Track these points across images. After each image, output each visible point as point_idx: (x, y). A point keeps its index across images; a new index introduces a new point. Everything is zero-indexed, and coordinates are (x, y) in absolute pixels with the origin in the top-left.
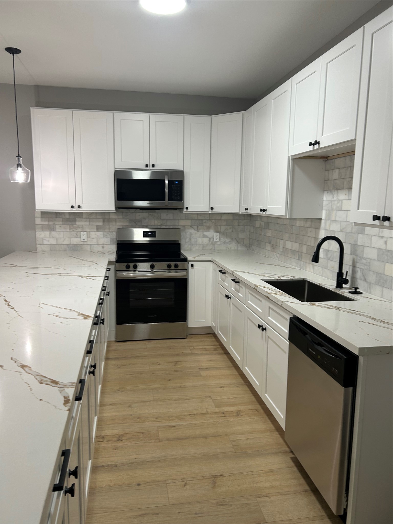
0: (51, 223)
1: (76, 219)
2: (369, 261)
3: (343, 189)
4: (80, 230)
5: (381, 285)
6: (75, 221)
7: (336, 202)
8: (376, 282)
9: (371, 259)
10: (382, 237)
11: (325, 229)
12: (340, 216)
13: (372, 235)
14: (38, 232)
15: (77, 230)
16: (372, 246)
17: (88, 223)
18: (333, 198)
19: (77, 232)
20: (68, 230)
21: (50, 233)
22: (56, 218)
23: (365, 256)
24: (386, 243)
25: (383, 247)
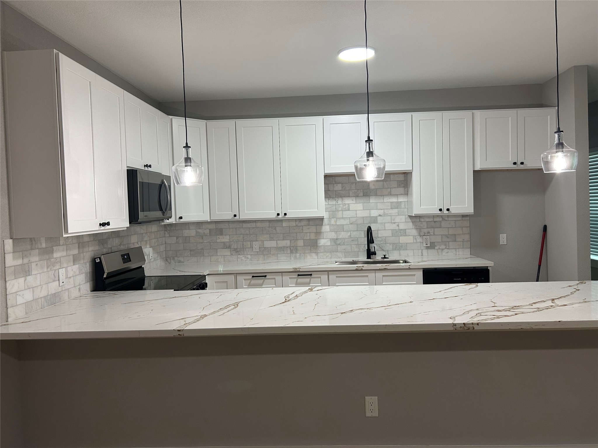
0: (26, 261)
1: (54, 247)
2: (384, 238)
3: (349, 197)
4: (57, 267)
5: (398, 250)
6: (52, 252)
7: (341, 206)
8: (393, 249)
9: (385, 237)
10: (394, 223)
11: (329, 224)
12: (346, 214)
13: (385, 223)
14: (9, 281)
15: (55, 268)
16: (386, 229)
17: (64, 254)
18: (338, 203)
19: (55, 270)
20: (45, 270)
21: (25, 280)
22: (32, 249)
23: (379, 236)
24: (398, 226)
25: (397, 228)
